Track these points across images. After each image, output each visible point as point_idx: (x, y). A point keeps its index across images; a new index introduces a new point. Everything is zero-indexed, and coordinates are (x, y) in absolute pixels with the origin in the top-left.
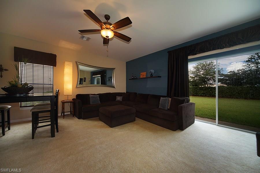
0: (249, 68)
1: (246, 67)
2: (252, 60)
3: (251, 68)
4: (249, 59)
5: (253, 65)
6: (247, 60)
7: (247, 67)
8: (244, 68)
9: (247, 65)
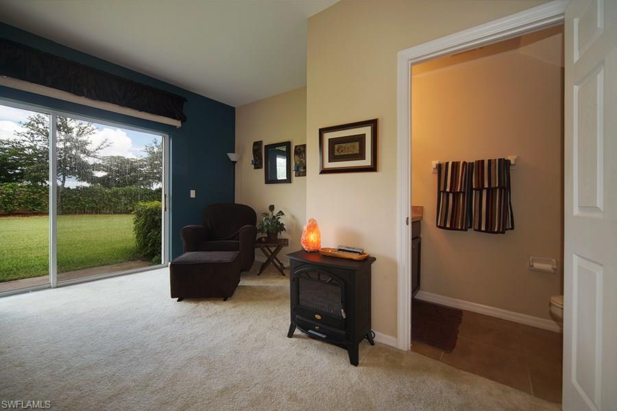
0: (32, 142)
1: (24, 138)
2: (39, 125)
3: (35, 143)
4: (33, 122)
5: (39, 138)
6: (28, 121)
7: (27, 139)
8: (19, 138)
9: (26, 135)
